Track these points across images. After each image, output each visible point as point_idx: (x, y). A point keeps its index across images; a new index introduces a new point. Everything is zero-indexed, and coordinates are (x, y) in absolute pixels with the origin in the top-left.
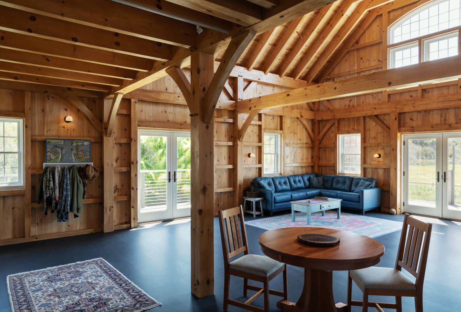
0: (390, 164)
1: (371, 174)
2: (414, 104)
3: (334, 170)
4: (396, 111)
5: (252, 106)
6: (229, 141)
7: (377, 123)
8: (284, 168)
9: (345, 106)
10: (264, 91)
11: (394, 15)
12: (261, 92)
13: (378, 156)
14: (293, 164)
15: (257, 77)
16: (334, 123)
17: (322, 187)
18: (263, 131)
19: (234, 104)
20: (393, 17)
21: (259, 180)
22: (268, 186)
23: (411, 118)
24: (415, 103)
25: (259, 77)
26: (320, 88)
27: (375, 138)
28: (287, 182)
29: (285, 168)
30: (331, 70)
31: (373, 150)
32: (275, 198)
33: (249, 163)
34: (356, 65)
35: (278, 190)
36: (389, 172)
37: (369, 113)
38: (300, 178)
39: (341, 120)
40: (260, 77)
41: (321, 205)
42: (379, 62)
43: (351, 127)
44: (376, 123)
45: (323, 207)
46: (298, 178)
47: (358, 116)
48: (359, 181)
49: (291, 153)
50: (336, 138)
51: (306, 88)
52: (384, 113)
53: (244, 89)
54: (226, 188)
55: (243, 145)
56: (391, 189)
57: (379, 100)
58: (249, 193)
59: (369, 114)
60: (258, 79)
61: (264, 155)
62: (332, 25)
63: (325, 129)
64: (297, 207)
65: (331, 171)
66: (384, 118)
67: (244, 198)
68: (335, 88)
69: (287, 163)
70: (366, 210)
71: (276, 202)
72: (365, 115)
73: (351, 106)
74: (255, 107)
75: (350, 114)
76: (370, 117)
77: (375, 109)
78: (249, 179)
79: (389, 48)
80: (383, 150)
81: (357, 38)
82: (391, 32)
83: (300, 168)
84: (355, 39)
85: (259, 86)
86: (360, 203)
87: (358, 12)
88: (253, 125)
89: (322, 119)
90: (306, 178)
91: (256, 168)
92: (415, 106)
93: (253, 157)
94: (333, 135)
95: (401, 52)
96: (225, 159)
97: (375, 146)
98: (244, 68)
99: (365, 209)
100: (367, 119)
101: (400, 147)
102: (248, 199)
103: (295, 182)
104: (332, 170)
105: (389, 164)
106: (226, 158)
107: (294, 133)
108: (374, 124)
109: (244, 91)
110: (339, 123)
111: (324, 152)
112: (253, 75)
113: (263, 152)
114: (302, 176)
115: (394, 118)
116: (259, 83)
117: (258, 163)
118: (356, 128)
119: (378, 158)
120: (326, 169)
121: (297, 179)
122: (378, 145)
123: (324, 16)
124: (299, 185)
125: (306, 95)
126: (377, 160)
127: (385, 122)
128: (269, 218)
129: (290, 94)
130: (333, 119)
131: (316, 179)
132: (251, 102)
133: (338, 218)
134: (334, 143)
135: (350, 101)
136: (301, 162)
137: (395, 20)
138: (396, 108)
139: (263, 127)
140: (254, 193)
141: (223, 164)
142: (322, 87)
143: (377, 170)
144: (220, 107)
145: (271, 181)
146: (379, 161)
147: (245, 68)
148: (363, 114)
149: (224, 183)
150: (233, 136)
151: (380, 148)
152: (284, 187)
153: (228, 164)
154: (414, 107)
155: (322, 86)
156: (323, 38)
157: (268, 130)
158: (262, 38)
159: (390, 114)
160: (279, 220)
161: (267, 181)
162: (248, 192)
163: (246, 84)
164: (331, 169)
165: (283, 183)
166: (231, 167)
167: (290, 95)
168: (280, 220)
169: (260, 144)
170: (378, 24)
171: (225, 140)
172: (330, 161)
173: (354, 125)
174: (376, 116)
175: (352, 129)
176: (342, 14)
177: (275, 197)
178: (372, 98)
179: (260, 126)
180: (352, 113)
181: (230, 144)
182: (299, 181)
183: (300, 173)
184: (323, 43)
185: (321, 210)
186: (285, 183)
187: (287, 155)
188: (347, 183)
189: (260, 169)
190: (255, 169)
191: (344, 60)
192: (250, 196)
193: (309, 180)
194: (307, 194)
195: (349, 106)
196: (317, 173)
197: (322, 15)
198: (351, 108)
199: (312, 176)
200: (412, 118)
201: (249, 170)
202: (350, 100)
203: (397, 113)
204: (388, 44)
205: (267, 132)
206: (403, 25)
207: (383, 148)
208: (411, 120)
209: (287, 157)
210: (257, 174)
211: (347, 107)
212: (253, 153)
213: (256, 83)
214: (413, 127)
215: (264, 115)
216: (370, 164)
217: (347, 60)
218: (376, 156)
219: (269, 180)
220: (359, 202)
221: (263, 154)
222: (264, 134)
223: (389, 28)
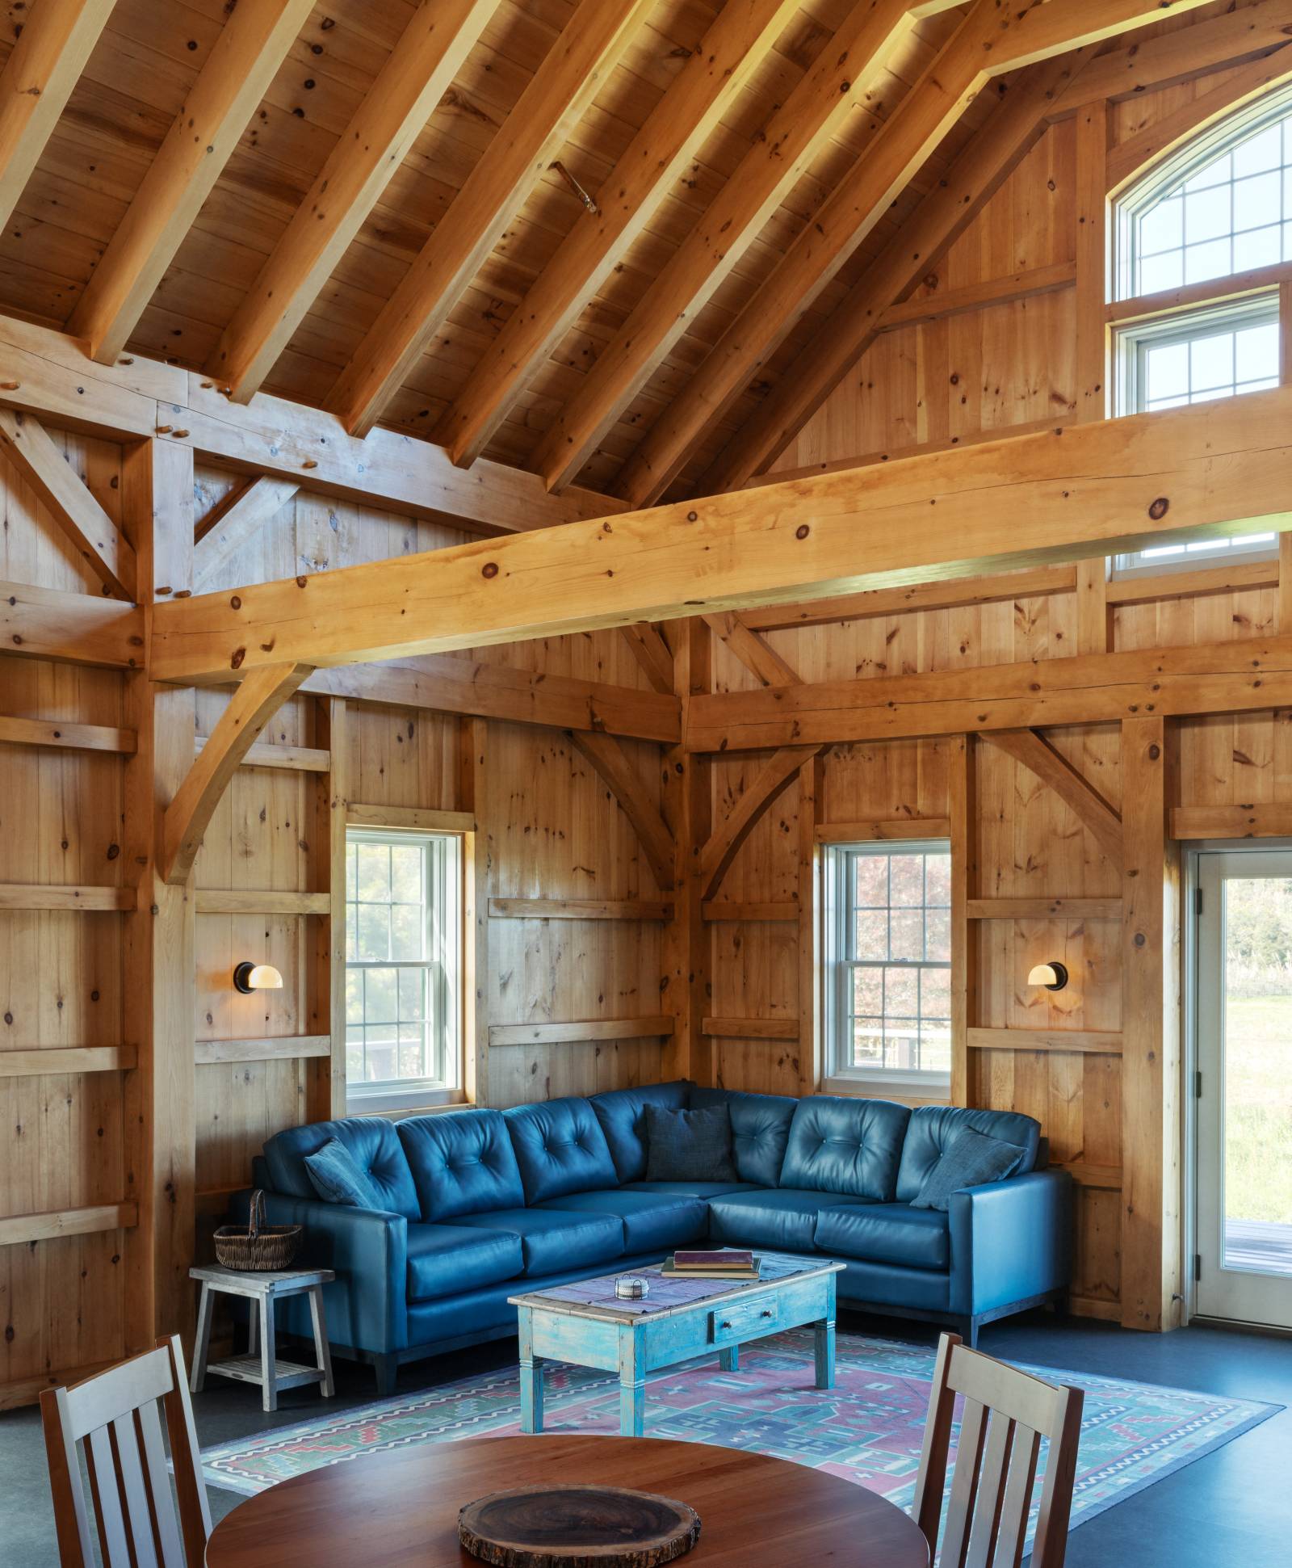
0: (1123, 1024)
1: (1010, 1087)
2: (1256, 664)
3: (796, 1064)
4: (1151, 708)
5: (251, 641)
6: (93, 878)
7: (1045, 777)
8: (481, 1056)
9: (859, 668)
10: (345, 545)
11: (1142, 126)
12: (329, 555)
13: (1052, 977)
14: (540, 1029)
15: (292, 449)
16: (795, 774)
17: (725, 1172)
18: (337, 814)
19: (121, 620)
20: (1137, 132)
21: (308, 1140)
22: (369, 1184)
23: (1235, 752)
24: (1258, 658)
25: (308, 448)
26: (699, 525)
27: (1031, 866)
28: (500, 1145)
29: (492, 1054)
30: (775, 439)
31: (1020, 942)
32: (410, 1269)
33: (237, 1032)
34: (923, 414)
35: (439, 1209)
36: (1116, 1076)
37: (1001, 714)
38: (587, 1120)
39: (837, 755)
40: (315, 452)
41: (711, 1316)
42: (1056, 405)
43: (894, 802)
44: (1039, 774)
45: (726, 1325)
46: (575, 1116)
47: (936, 727)
48: (943, 1133)
49: (527, 955)
50: (806, 863)
51: (606, 527)
52: (1085, 718)
53: (203, 528)
54: (70, 1208)
55: (191, 908)
56: (1127, 1179)
57: (1059, 636)
58: (229, 1243)
59: (994, 723)
60: (303, 461)
61: (348, 970)
62: (783, 149)
63: (739, 806)
64: (556, 1336)
65: (776, 1068)
66: (1085, 748)
67: (195, 1274)
68: (802, 532)
69: (504, 1021)
70: (988, 1319)
71: (419, 1294)
72: (976, 725)
73: (895, 667)
74: (268, 648)
75: (890, 714)
76: (1006, 735)
77: (1035, 687)
78: (243, 1140)
79: (1111, 320)
80: (1079, 940)
81: (927, 251)
82: (1124, 223)
83: (589, 1051)
84: (916, 257)
85: (313, 514)
86: (954, 1279)
87: (936, 82)
88: (272, 771)
89: (725, 741)
90: (623, 1117)
91: (295, 1061)
92: (1260, 677)
93: (269, 992)
94: (789, 843)
95: (1179, 350)
96: (60, 1005)
97: (1033, 917)
98: (198, 379)
99: (982, 1314)
100: (989, 752)
101: (1177, 926)
102: (224, 1282)
103: (552, 1146)
104: (781, 1062)
105: (1117, 1028)
106: (65, 1002)
107: (547, 830)
108: (1027, 778)
109: (196, 542)
110: (820, 772)
111: (733, 949)
112: (268, 435)
113: (342, 957)
114: (599, 1102)
115: (1143, 748)
116: (311, 489)
117: (308, 1025)
118: (922, 804)
119: (1051, 987)
120: (746, 1057)
121: (566, 1129)
122: (1053, 910)
123: (729, 72)
124: (580, 1165)
125: (610, 573)
126: (1045, 999)
127: (1093, 772)
128: (371, 1412)
129: (500, 565)
130: (791, 747)
131: (686, 1117)
132: (246, 611)
133: (821, 1384)
134: (795, 895)
135: (890, 638)
136: (595, 1016)
137: (1149, 152)
138: (1156, 688)
139: (339, 787)
140: (268, 1243)
141: (46, 1040)
142: (712, 522)
143: (1047, 1066)
144: (18, 639)
145: (394, 1145)
146: (1055, 1007)
147: (207, 380)
148: (965, 717)
149: (52, 1174)
150: (118, 843)
151: (1062, 928)
152: (485, 1184)
153: (82, 1042)
154: (1257, 684)
155: (717, 513)
156: (729, 224)
157: (373, 809)
158: (321, 180)
159: (1119, 722)
160: (434, 1422)
161: (363, 1150)
162: (229, 1233)
163: (217, 488)
164: (776, 1058)
165: (473, 1160)
166: (102, 1059)
167: (501, 572)
168: (441, 1421)
169: (317, 904)
170: (1050, 175)
171: (57, 876)
172: (773, 1006)
173: (914, 786)
174: (1040, 731)
175: (902, 811)
176: (838, 80)
177: (417, 1264)
178: (1017, 623)
179: (318, 780)
180: (903, 710)
181: (101, 899)
182: (582, 1141)
183: (588, 1085)
184: (726, 257)
185: (712, 1348)
186: (489, 1158)
187: (504, 971)
188: (874, 1149)
189: (319, 1071)
190: (284, 1071)
191: (851, 380)
192: (243, 1266)
193: (643, 1127)
194: (625, 1225)
195: (882, 666)
196: (692, 1083)
197: (719, 67)
198: (897, 678)
199: (659, 1104)
200: (1243, 751)
201: (242, 1076)
202: (891, 630)
203: (1162, 718)
204: (1108, 300)
205: (371, 819)
206: (1189, 187)
207: (1080, 932)
208: (1237, 764)
209: (504, 986)
210: (302, 1099)
211: (870, 672)
212: (268, 961)
213: (290, 490)
214: (1251, 807)
215: (348, 708)
216: (1007, 1027)
217: (870, 386)
218: (1042, 975)
219: (377, 1140)
220: (945, 1269)
221: (343, 965)
222: (349, 833)
223: (1113, 201)
